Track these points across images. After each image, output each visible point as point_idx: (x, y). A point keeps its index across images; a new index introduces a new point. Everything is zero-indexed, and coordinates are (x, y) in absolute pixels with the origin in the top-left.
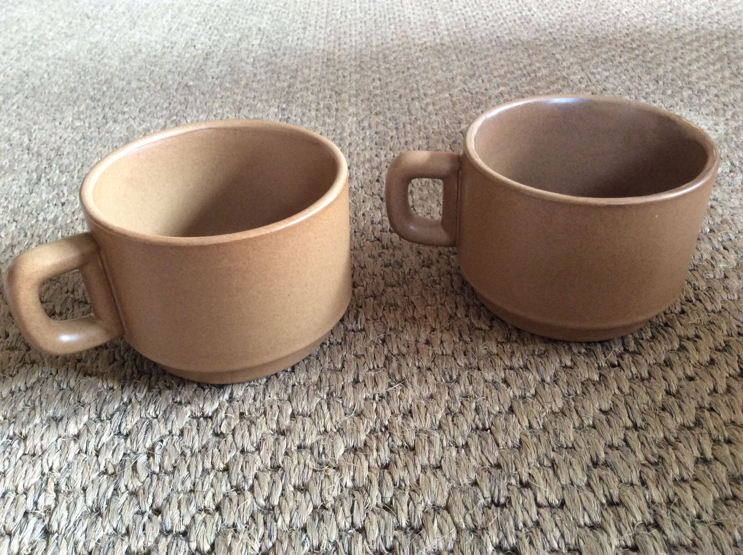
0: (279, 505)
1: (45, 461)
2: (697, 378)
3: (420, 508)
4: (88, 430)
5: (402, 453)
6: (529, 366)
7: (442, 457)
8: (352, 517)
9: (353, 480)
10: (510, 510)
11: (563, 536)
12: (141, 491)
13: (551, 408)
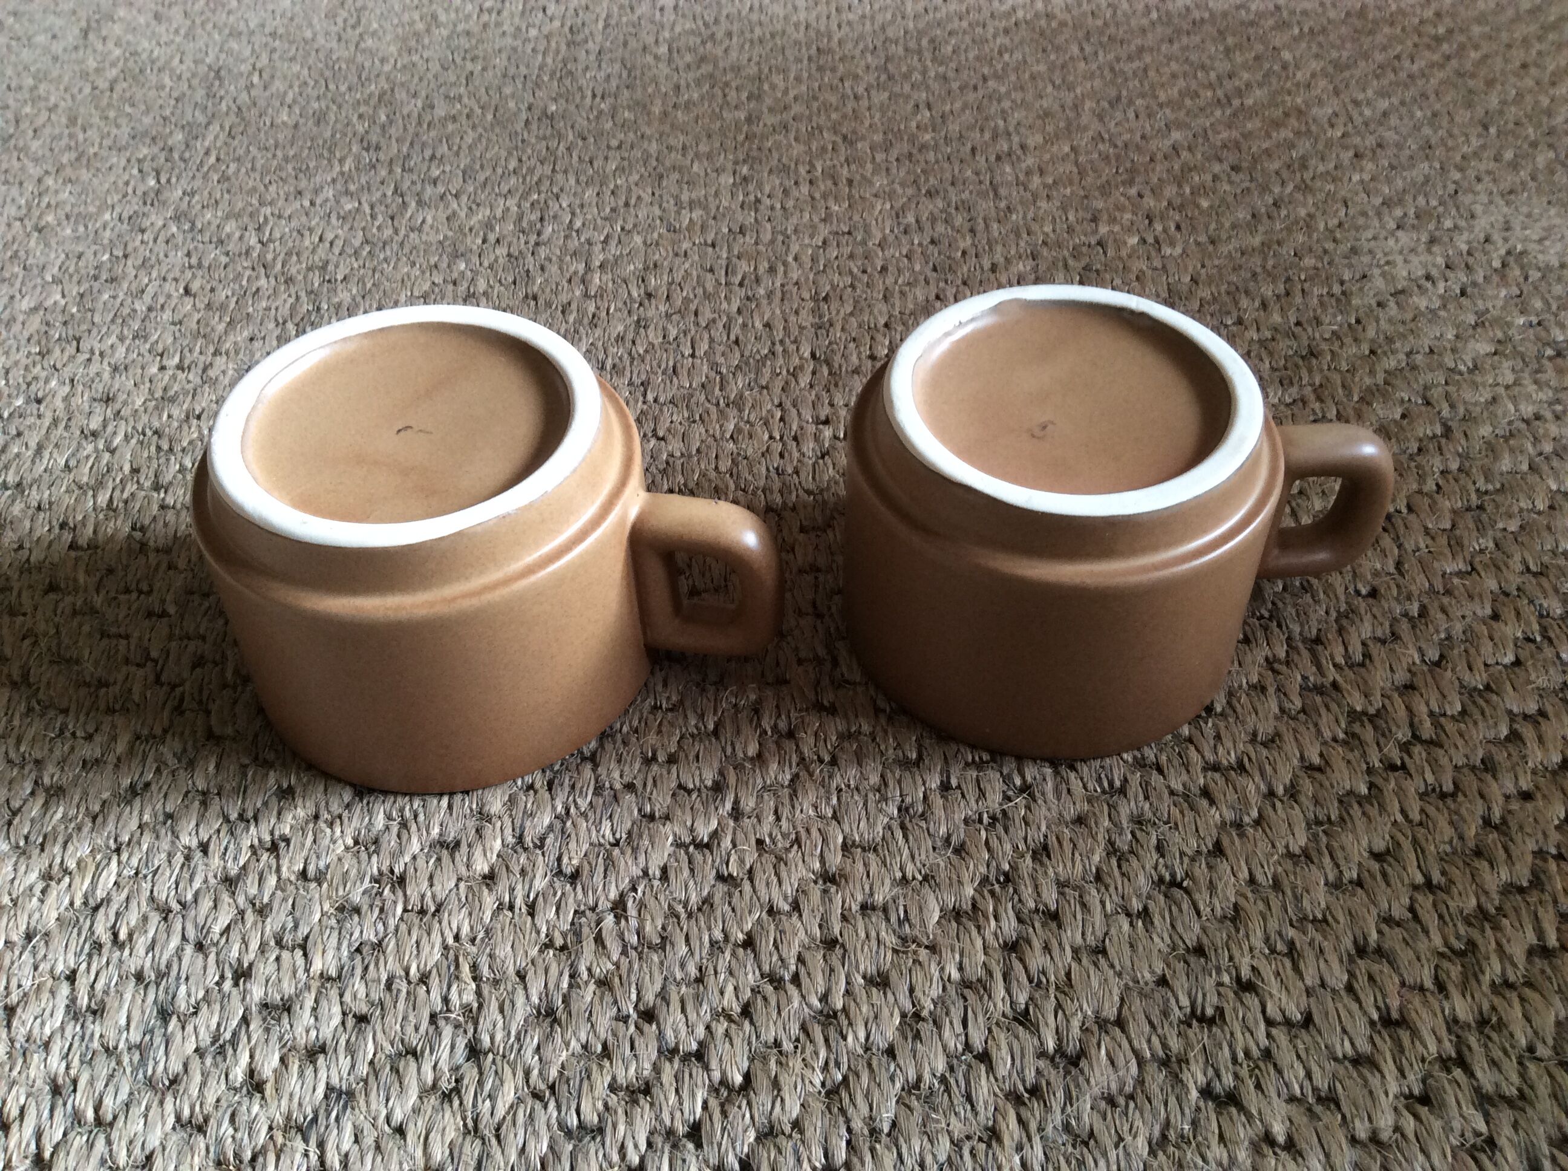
0: (845, 1010)
1: (445, 923)
2: (1539, 795)
3: (1076, 1023)
4: (507, 868)
5: (1037, 925)
6: (1247, 765)
7: (1106, 934)
8: (966, 1035)
9: (961, 969)
10: (1223, 1031)
11: (1309, 1075)
12: (617, 980)
13: (1287, 847)
